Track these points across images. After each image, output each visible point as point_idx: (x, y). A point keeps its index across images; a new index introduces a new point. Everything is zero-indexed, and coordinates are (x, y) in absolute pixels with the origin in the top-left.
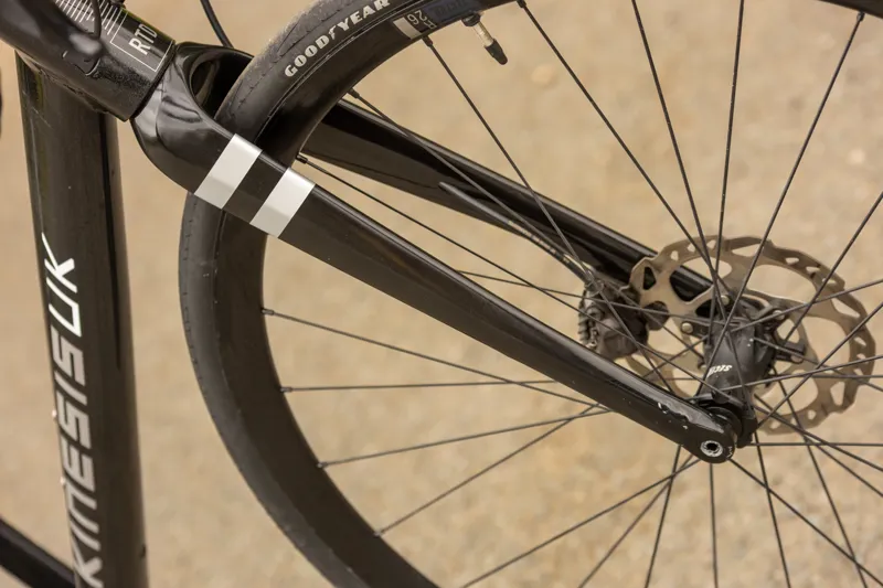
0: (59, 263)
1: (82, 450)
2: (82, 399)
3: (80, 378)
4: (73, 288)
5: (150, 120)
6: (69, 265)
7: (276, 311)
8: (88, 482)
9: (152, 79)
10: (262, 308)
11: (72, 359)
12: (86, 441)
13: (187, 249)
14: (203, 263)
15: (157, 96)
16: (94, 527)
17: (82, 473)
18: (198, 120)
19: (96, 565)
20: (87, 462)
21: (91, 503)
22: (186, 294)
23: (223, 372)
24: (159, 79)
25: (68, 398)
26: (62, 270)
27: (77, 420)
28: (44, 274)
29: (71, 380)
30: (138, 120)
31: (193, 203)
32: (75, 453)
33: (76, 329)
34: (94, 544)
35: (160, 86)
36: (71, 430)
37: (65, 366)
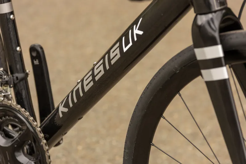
0: (138, 29)
1: (93, 79)
2: (108, 67)
3: (113, 62)
4: (136, 39)
5: (202, 20)
6: (141, 33)
7: (182, 96)
8: (86, 89)
9: (213, 10)
10: (179, 92)
11: (115, 55)
12: (97, 78)
13: (176, 59)
14: (176, 66)
15: (210, 16)
16: (75, 101)
17: (87, 85)
18: (215, 31)
19: (66, 110)
20: (92, 83)
21: (81, 94)
22: (163, 69)
23: (152, 97)
24: (215, 12)
25: (104, 63)
26: (137, 32)
27: (100, 71)
28: (131, 27)
29: (110, 60)
30: (199, 17)
31: (190, 50)
32: (91, 78)
33: (125, 50)
34: (71, 105)
35: (213, 14)
36: (96, 72)
37: (112, 55)
